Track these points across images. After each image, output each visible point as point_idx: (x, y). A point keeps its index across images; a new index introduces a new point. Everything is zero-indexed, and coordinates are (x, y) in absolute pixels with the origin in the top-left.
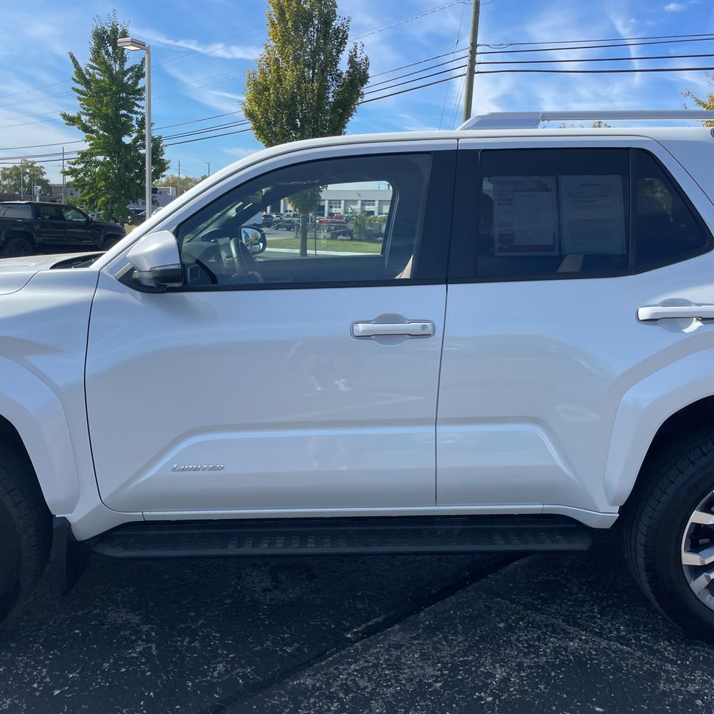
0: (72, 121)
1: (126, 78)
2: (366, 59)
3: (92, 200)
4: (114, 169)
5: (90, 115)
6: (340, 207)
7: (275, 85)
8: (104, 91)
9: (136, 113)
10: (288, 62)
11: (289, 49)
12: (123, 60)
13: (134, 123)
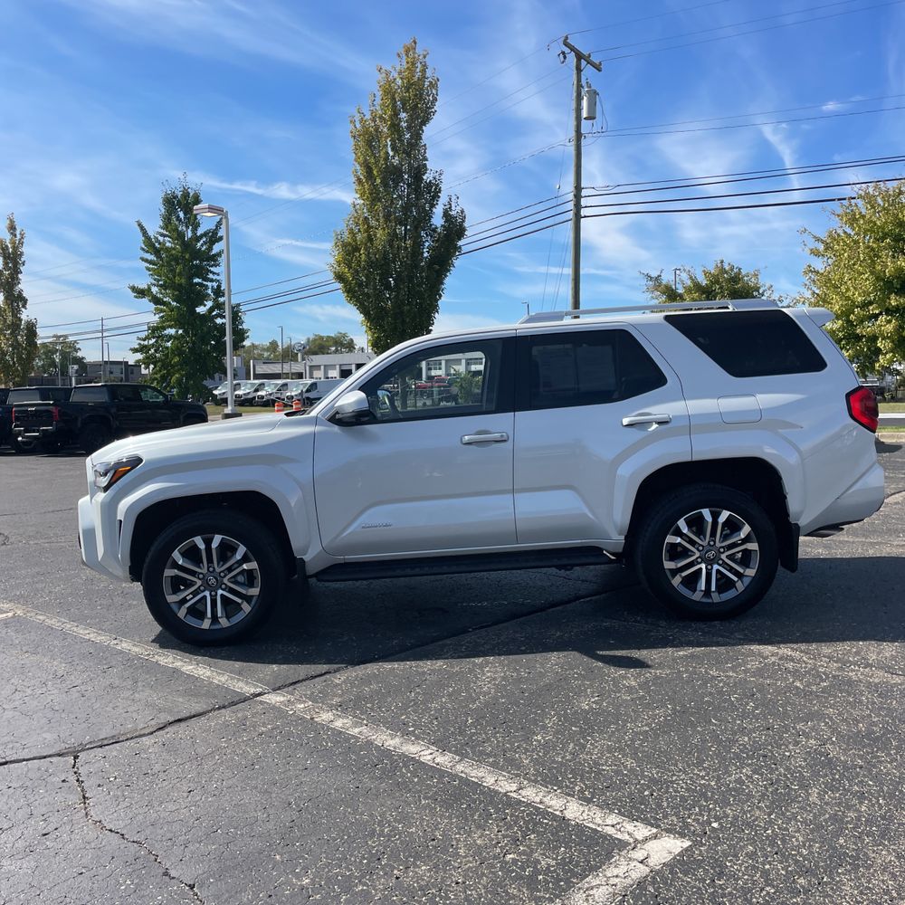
0: (141, 293)
1: (199, 244)
2: (462, 212)
3: (164, 378)
4: (187, 343)
5: (161, 286)
6: (440, 369)
7: (366, 244)
8: (176, 259)
9: (212, 281)
10: (377, 220)
11: (379, 206)
12: (196, 226)
13: (209, 291)
